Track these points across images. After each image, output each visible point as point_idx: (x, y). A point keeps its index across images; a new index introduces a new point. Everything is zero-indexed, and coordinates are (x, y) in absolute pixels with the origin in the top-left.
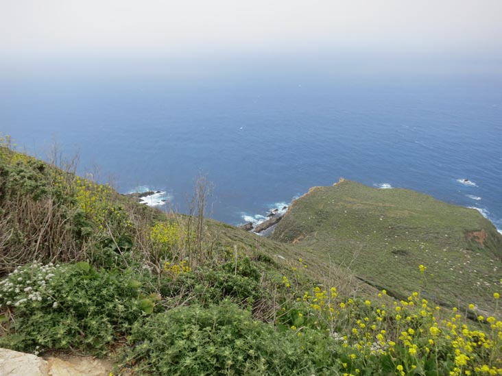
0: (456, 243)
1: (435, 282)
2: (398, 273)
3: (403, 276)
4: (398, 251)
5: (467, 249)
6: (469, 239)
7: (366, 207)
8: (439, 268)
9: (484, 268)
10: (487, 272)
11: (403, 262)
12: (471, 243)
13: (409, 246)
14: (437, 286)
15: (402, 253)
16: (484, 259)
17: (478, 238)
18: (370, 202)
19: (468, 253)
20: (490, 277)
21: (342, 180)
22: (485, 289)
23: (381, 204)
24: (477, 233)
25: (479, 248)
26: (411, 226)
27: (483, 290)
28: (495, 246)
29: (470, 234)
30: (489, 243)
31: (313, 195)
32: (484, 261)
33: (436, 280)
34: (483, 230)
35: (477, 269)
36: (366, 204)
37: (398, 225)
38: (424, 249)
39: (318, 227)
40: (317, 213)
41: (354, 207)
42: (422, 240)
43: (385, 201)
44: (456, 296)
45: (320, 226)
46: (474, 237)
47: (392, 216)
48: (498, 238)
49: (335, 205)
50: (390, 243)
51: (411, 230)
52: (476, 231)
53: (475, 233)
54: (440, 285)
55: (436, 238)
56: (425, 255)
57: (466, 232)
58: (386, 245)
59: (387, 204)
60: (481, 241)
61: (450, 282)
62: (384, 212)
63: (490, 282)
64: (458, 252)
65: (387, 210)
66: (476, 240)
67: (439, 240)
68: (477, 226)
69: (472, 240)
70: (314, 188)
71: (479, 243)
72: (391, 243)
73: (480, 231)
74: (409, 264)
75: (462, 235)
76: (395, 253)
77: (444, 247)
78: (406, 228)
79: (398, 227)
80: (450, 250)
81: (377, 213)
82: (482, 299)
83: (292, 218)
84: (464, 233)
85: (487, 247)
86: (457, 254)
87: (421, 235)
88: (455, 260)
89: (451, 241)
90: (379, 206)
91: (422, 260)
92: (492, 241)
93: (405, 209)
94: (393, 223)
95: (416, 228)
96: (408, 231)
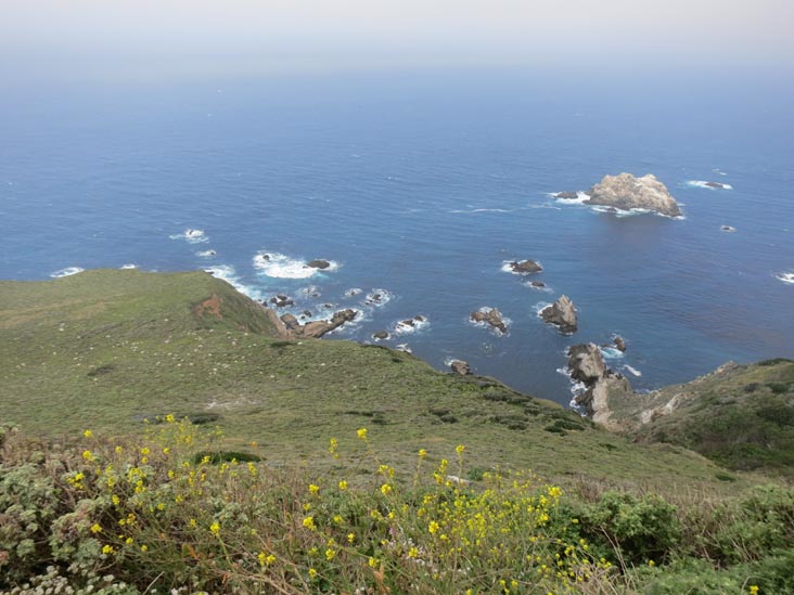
0: (181, 327)
2: (98, 404)
4: (98, 369)
5: (198, 329)
6: (200, 314)
7: (33, 316)
8: (163, 370)
9: (220, 347)
11: (106, 384)
12: (204, 319)
13: (114, 355)
16: (219, 334)
17: (212, 309)
18: (36, 307)
19: (198, 334)
20: (229, 355)
22: (223, 374)
23: (56, 305)
24: (208, 302)
25: (216, 323)
26: (113, 324)
27: (222, 377)
29: (198, 307)
30: (227, 310)
32: (220, 337)
34: (214, 295)
35: (213, 351)
37: (92, 329)
38: (138, 352)
42: (133, 339)
44: (187, 400)
46: (206, 308)
47: (80, 318)
48: (237, 300)
50: (82, 362)
51: (112, 331)
52: (205, 300)
53: (205, 304)
55: (153, 328)
56: (140, 359)
57: (193, 306)
58: (77, 368)
59: (67, 302)
60: (216, 311)
62: (64, 316)
63: (229, 361)
64: (184, 337)
65: (70, 311)
66: (210, 312)
67: (157, 331)
68: (206, 293)
69: (204, 314)
71: (214, 315)
72: (87, 362)
73: (210, 298)
74: (116, 383)
75: (188, 312)
76: (92, 374)
77: (166, 337)
78: (105, 330)
79: (92, 332)
80: (174, 339)
81: (53, 322)
84: (190, 308)
86: (184, 341)
87: (130, 333)
88: (183, 350)
89: (174, 325)
90: (53, 309)
91: (136, 370)
92: (231, 307)
93: (98, 301)
94: (84, 329)
95: (121, 325)
96: (110, 333)
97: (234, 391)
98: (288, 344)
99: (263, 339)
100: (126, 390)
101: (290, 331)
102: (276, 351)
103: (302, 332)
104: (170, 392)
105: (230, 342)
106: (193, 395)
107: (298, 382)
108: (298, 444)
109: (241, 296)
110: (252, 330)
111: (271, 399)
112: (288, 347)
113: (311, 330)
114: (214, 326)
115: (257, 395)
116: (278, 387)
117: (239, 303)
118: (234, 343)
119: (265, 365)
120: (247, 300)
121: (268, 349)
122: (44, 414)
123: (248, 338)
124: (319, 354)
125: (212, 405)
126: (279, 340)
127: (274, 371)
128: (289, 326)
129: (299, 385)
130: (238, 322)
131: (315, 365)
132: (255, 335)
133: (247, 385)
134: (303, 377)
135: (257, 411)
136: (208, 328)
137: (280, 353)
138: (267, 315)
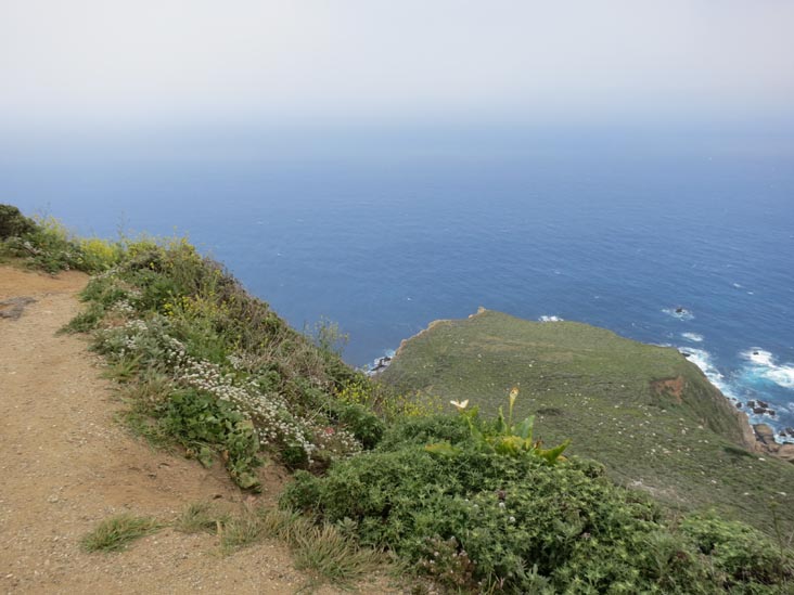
0: (635, 397)
1: (588, 450)
4: (547, 410)
5: (651, 405)
6: (658, 391)
7: (511, 348)
8: (603, 431)
9: (668, 430)
10: (672, 435)
11: (550, 424)
12: (662, 397)
13: (565, 402)
15: (553, 412)
16: (672, 417)
17: (673, 390)
18: (518, 341)
19: (650, 410)
20: (674, 442)
21: (482, 310)
22: (661, 458)
23: (533, 344)
24: (671, 382)
25: (672, 405)
26: (574, 375)
27: (657, 460)
28: (699, 401)
29: (660, 384)
30: (690, 397)
31: (433, 333)
32: (671, 420)
34: (680, 377)
35: (658, 431)
36: (511, 344)
37: (555, 373)
38: (587, 407)
39: (435, 379)
40: (436, 359)
41: (493, 348)
42: (587, 393)
43: (541, 340)
44: (614, 468)
45: (438, 377)
46: (666, 387)
47: (547, 360)
48: (704, 389)
49: (465, 346)
50: (538, 399)
51: (572, 380)
52: (669, 379)
53: (668, 383)
54: (594, 454)
55: (607, 389)
56: (586, 414)
57: (654, 381)
58: (532, 403)
59: (542, 344)
60: (677, 394)
61: (612, 449)
62: (536, 354)
63: (672, 448)
64: (636, 408)
65: (542, 352)
66: (670, 392)
67: (611, 393)
68: (671, 373)
69: (663, 392)
70: (435, 322)
71: (674, 397)
72: (540, 400)
73: (674, 379)
74: (558, 427)
75: (646, 385)
76: (541, 412)
77: (617, 402)
78: (565, 377)
79: (555, 376)
80: (624, 407)
81: (526, 357)
82: (653, 471)
83: (399, 367)
84: (651, 382)
85: (686, 402)
86: (634, 412)
87: (585, 387)
88: (629, 420)
89: (628, 393)
90: (530, 346)
91: (579, 422)
92: (695, 395)
93: (569, 350)
94: (548, 370)
95: (580, 377)
96: (568, 382)
97: (666, 479)
98: (746, 454)
99: (716, 439)
101: (759, 444)
102: (728, 457)
103: (776, 451)
104: (602, 454)
105: (679, 429)
106: (621, 466)
107: (744, 499)
109: (712, 388)
110: (711, 426)
111: (702, 505)
112: (745, 458)
113: (789, 452)
114: (671, 408)
115: (688, 494)
116: (716, 494)
117: (706, 394)
118: (683, 431)
119: (710, 467)
120: (718, 393)
121: (720, 452)
123: (702, 432)
124: (782, 480)
125: (637, 483)
126: (738, 448)
127: (719, 477)
128: (760, 437)
129: (742, 504)
130: (697, 413)
131: (771, 490)
132: (712, 433)
133: (682, 479)
134: (752, 497)
136: (663, 408)
137: (734, 461)
138: (736, 417)
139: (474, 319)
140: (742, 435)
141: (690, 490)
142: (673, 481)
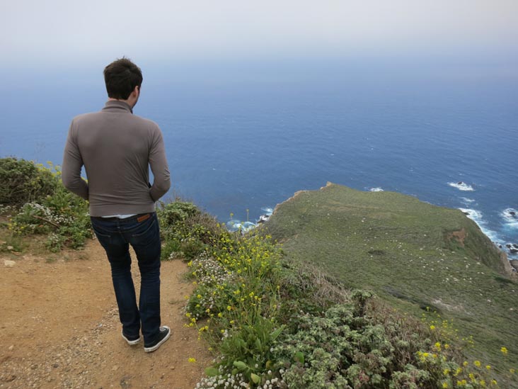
0: (433, 243)
1: (404, 279)
3: (373, 273)
4: (375, 251)
5: (444, 248)
6: (449, 238)
7: (350, 209)
8: (413, 266)
9: (456, 265)
10: (459, 269)
11: (377, 261)
12: (451, 243)
13: (387, 246)
14: (405, 282)
15: (379, 253)
16: (459, 256)
17: (458, 238)
18: (354, 205)
19: (444, 252)
20: (461, 273)
21: (329, 184)
22: (453, 284)
23: (365, 207)
24: (457, 232)
25: (458, 248)
26: (392, 227)
27: (450, 285)
28: (476, 245)
29: (450, 234)
30: (470, 242)
31: (298, 199)
32: (458, 259)
33: (405, 277)
34: (463, 229)
35: (450, 266)
36: (349, 207)
37: (380, 226)
38: (401, 249)
39: (300, 230)
40: (300, 217)
41: (338, 210)
42: (401, 240)
43: (369, 204)
44: (421, 291)
45: (301, 228)
46: (454, 236)
47: (374, 218)
48: (479, 237)
49: (318, 209)
50: (368, 244)
51: (390, 231)
52: (454, 230)
53: (455, 233)
54: (407, 282)
55: (415, 238)
56: (401, 254)
57: (446, 231)
58: (364, 246)
59: (370, 207)
60: (461, 240)
61: (419, 278)
62: (366, 214)
63: (460, 277)
64: (434, 250)
65: (370, 212)
66: (457, 239)
67: (418, 240)
68: (457, 226)
69: (451, 239)
70: (299, 192)
71: (460, 242)
72: (370, 244)
73: (459, 230)
74: (382, 263)
75: (441, 234)
76: (371, 252)
77: (422, 246)
78: (386, 229)
79: (379, 228)
80: (426, 249)
81: (359, 215)
82: (447, 293)
83: (275, 222)
84: (444, 233)
85: (467, 246)
86: (433, 253)
87: (400, 236)
88: (430, 258)
89: (429, 240)
90: (362, 208)
91: (397, 259)
92: (473, 241)
93: (388, 211)
94: (375, 225)
95: (396, 229)
96: (388, 232)
97: (457, 299)
98: (510, 282)
99: (490, 271)
100: (387, 270)
101: (514, 273)
102: (498, 284)
104: (413, 281)
105: (464, 264)
106: (426, 290)
107: (510, 313)
108: (494, 359)
109: (484, 236)
110: (483, 262)
111: (482, 317)
112: (510, 284)
114: (456, 249)
115: (472, 309)
116: (491, 309)
117: (480, 240)
118: (467, 266)
119: (486, 291)
120: (487, 239)
121: (492, 280)
122: (340, 264)
123: (479, 267)
125: (437, 302)
126: (504, 277)
127: (492, 298)
128: (515, 268)
129: (509, 316)
130: (475, 253)
132: (485, 267)
133: (467, 298)
134: (515, 311)
135: (469, 320)
136: (452, 250)
137: (502, 287)
138: (499, 255)
139: (324, 190)
140: (504, 268)
141: (473, 306)
142: (462, 300)
